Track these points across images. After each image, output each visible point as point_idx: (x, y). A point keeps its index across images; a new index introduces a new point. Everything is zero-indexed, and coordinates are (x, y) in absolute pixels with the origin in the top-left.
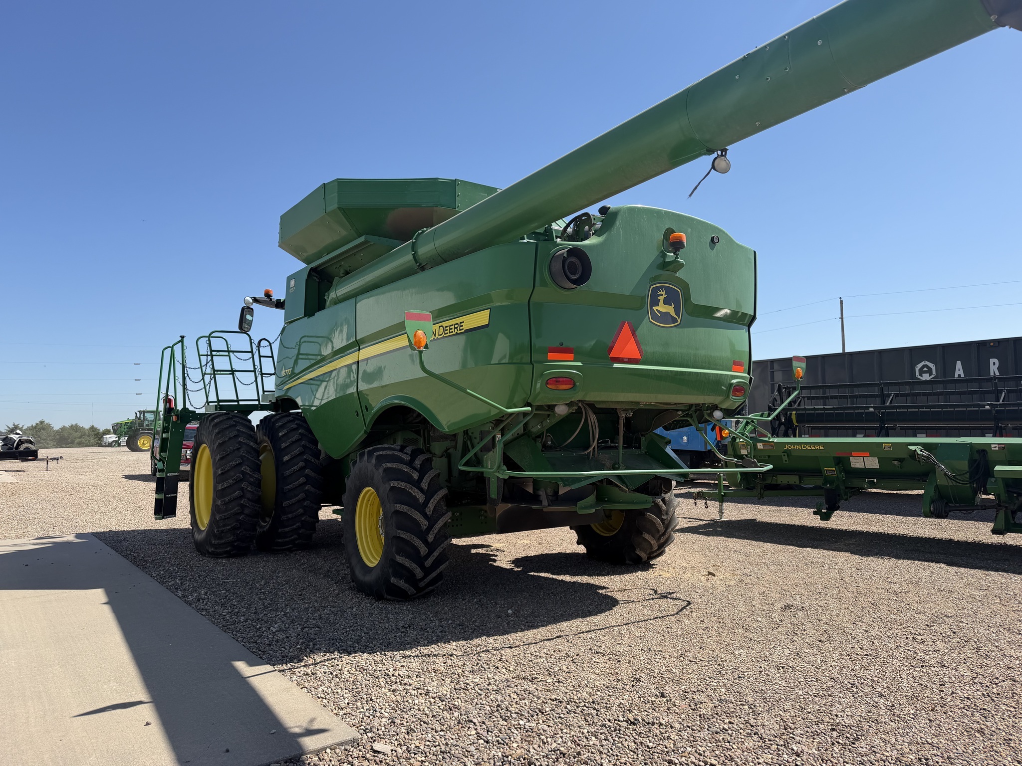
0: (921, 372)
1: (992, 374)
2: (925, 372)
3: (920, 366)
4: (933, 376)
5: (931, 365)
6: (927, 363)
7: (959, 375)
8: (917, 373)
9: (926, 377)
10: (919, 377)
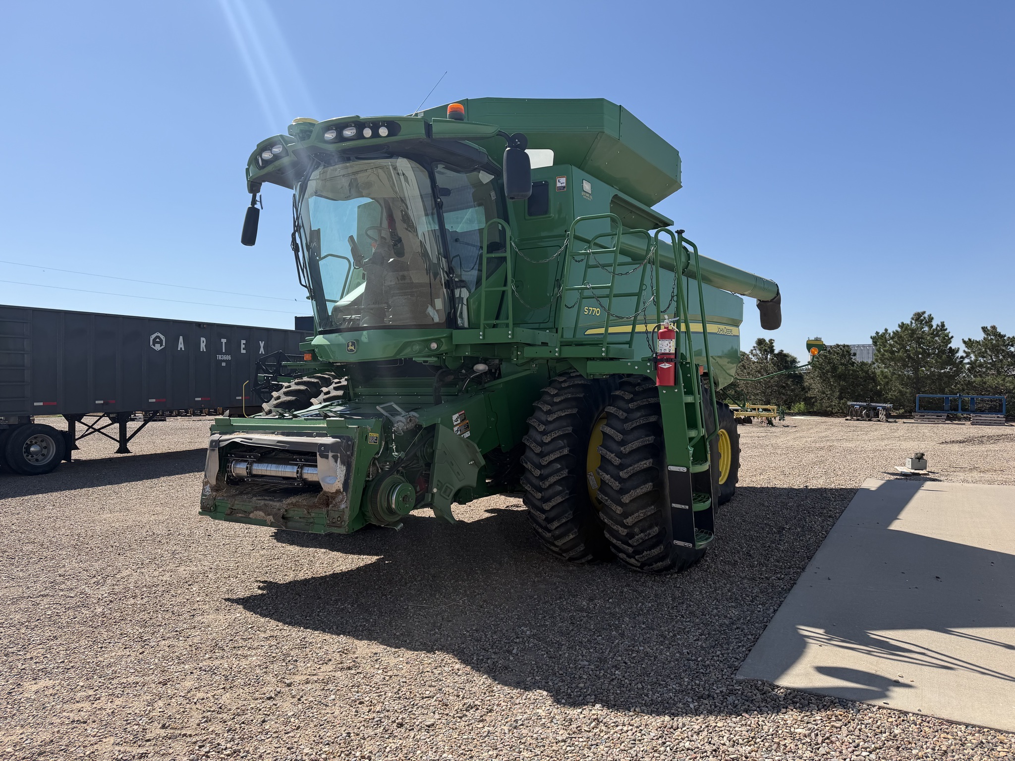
0: (155, 342)
1: (202, 350)
2: (157, 343)
3: (153, 336)
4: (163, 347)
5: (162, 337)
6: (159, 335)
7: (181, 348)
8: (151, 343)
9: (158, 347)
10: (152, 346)
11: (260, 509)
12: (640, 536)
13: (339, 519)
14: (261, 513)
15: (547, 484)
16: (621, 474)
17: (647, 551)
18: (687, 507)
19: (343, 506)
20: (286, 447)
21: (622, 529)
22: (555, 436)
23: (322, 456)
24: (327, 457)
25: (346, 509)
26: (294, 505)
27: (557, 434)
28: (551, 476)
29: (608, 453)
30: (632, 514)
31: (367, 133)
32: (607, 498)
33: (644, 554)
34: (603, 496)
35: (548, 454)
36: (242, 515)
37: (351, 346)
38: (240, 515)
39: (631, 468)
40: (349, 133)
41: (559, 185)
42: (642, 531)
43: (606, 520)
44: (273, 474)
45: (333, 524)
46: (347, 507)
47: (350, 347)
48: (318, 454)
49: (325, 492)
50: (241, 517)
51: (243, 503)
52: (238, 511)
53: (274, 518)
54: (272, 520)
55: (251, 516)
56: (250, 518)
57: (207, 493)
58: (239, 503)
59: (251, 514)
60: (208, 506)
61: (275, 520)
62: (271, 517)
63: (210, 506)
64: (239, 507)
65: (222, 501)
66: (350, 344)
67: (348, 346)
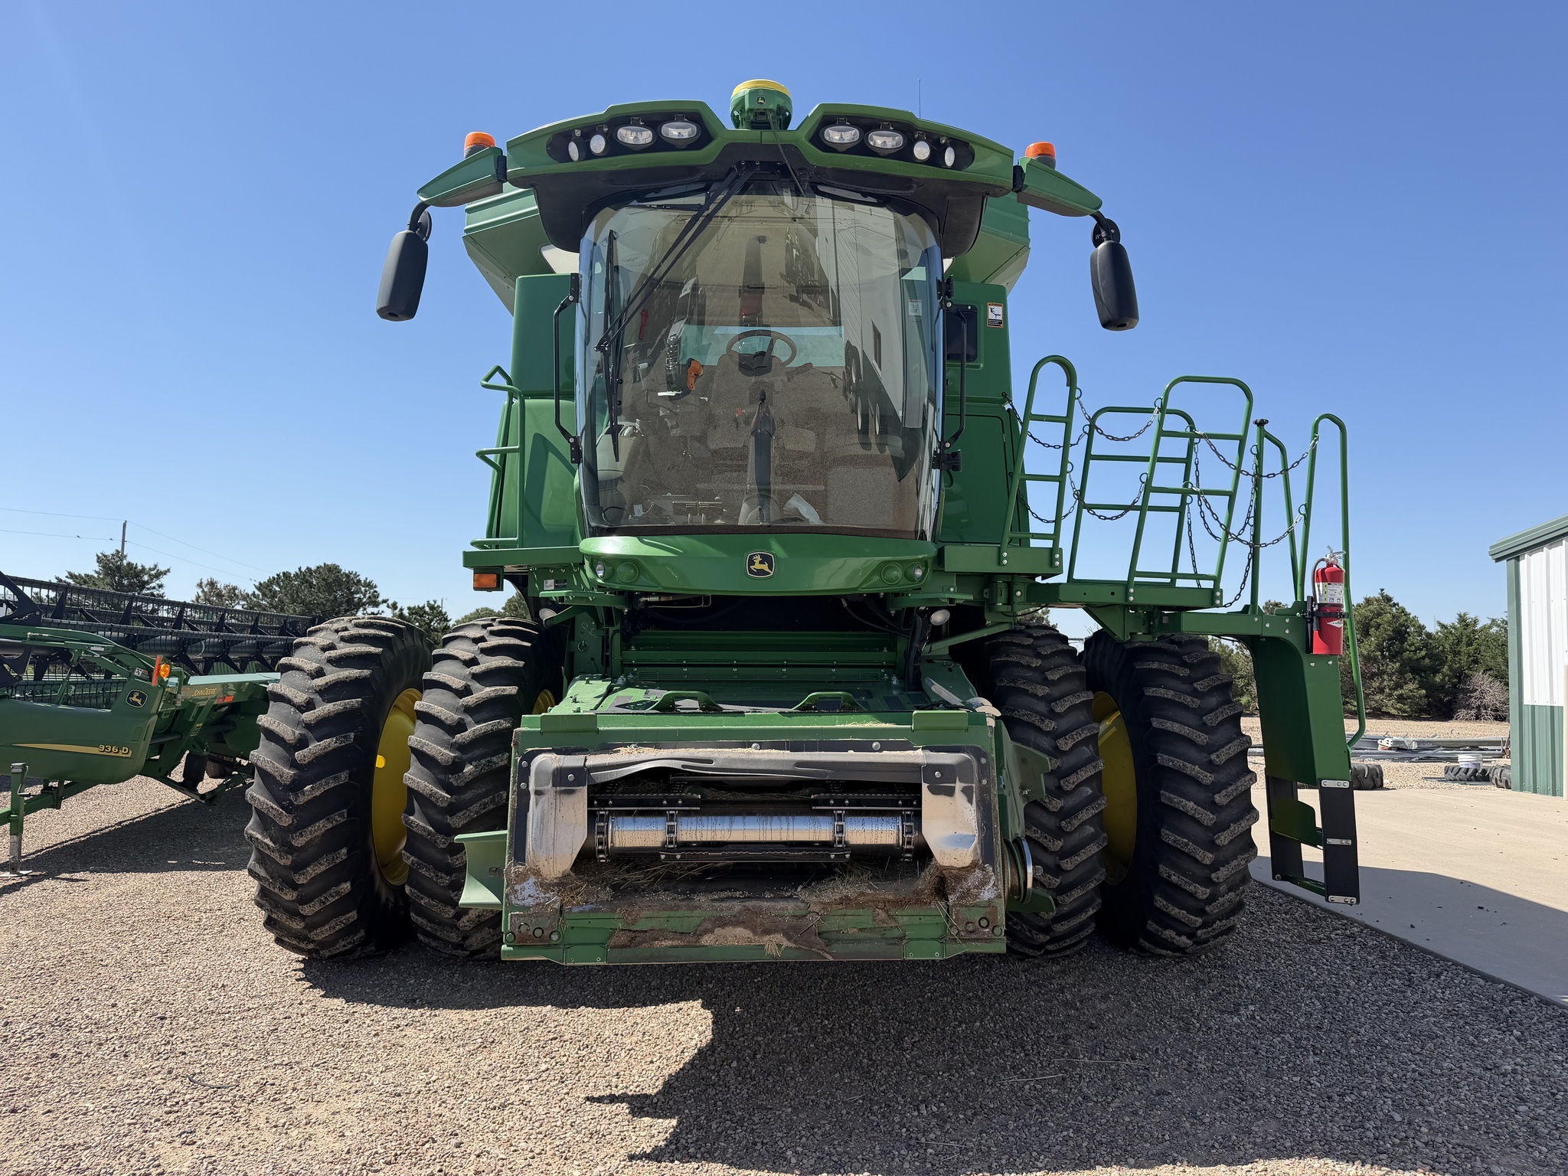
11: (736, 922)
12: (1227, 897)
13: (984, 923)
14: (742, 932)
15: (1076, 823)
16: (1217, 798)
17: (1221, 920)
18: (1350, 842)
19: (987, 894)
20: (826, 774)
21: (1203, 889)
22: (1080, 739)
23: (935, 790)
24: (950, 792)
25: (997, 901)
26: (845, 901)
27: (1083, 736)
28: (1081, 809)
29: (1189, 765)
30: (1226, 862)
31: (922, 151)
32: (1186, 841)
33: (1215, 926)
34: (1179, 838)
35: (1074, 770)
36: (675, 943)
37: (759, 563)
38: (669, 943)
39: (1233, 787)
40: (880, 140)
41: (991, 316)
42: (1230, 890)
43: (1174, 878)
45: (971, 936)
46: (999, 896)
47: (757, 566)
48: (925, 786)
49: (941, 869)
50: (672, 947)
51: (672, 914)
52: (657, 934)
53: (789, 939)
54: (786, 943)
55: (707, 940)
56: (704, 946)
57: (530, 899)
58: (656, 914)
59: (706, 937)
60: (538, 933)
61: (795, 942)
62: (779, 938)
63: (547, 933)
64: (654, 924)
65: (592, 916)
66: (758, 559)
67: (752, 562)
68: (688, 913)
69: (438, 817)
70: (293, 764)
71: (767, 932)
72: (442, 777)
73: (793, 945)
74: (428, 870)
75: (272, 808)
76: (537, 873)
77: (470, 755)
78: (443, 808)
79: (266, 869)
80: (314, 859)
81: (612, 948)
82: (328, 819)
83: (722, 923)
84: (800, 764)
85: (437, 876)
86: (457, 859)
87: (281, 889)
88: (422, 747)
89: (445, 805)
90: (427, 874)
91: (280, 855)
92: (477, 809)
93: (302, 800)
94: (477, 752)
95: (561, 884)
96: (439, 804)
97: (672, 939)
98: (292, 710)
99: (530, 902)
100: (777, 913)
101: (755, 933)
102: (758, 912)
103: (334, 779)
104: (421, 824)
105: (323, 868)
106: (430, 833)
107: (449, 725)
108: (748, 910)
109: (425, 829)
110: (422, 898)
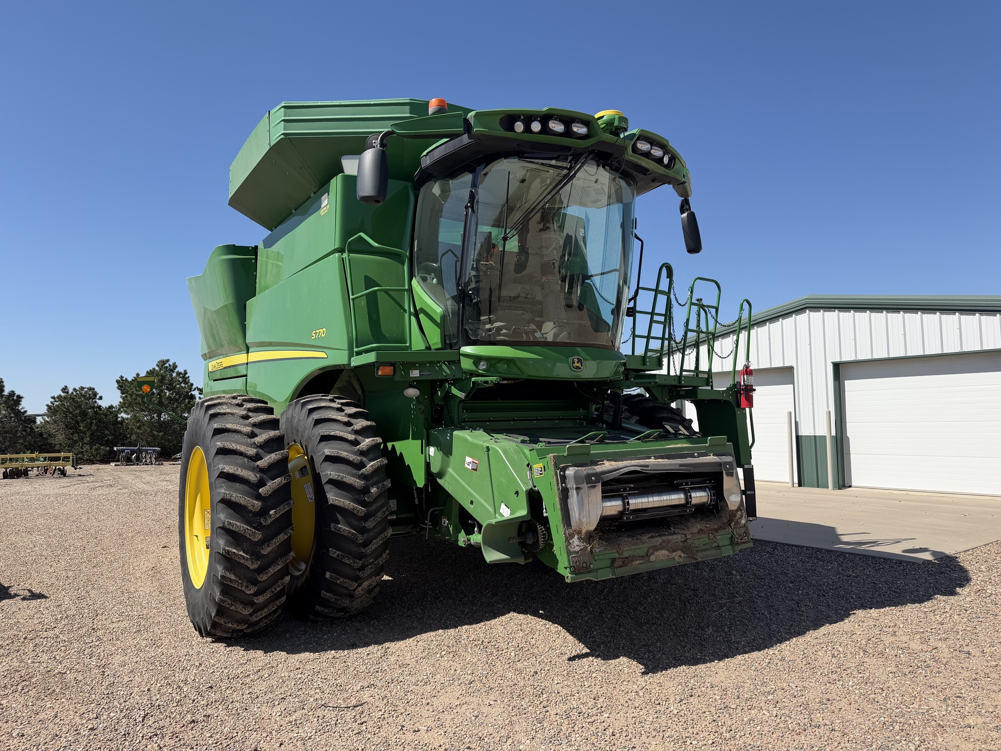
11: (661, 548)
14: (665, 552)
19: (743, 522)
23: (728, 474)
26: (700, 531)
36: (641, 562)
37: (578, 362)
38: (638, 562)
44: (656, 505)
45: (742, 541)
47: (576, 364)
48: (724, 472)
49: (729, 511)
50: (640, 564)
51: (636, 547)
52: (633, 558)
53: (684, 553)
54: (683, 555)
55: (652, 558)
56: (652, 561)
57: (577, 547)
58: (630, 548)
59: (652, 557)
60: (585, 565)
61: (687, 554)
62: (679, 553)
63: (588, 564)
64: (631, 553)
65: (605, 552)
66: (576, 360)
67: (574, 363)
68: (642, 546)
69: (356, 523)
70: (258, 497)
71: (674, 551)
72: (357, 497)
73: (686, 556)
74: (349, 559)
75: (248, 529)
76: (579, 532)
77: (371, 482)
78: (361, 517)
79: (234, 574)
80: (274, 562)
81: (617, 568)
82: (285, 533)
83: (656, 549)
84: (681, 465)
85: (354, 562)
86: (369, 549)
87: (247, 587)
88: (342, 478)
89: (363, 514)
90: (347, 562)
91: (252, 562)
92: (380, 515)
93: (269, 521)
94: (375, 479)
95: (589, 537)
96: (360, 514)
97: (639, 560)
98: (246, 460)
99: (577, 549)
100: (675, 541)
101: (669, 552)
102: (669, 541)
103: (287, 504)
104: (346, 529)
105: (279, 567)
106: (353, 534)
107: (356, 464)
108: (664, 541)
109: (349, 532)
110: (339, 579)
